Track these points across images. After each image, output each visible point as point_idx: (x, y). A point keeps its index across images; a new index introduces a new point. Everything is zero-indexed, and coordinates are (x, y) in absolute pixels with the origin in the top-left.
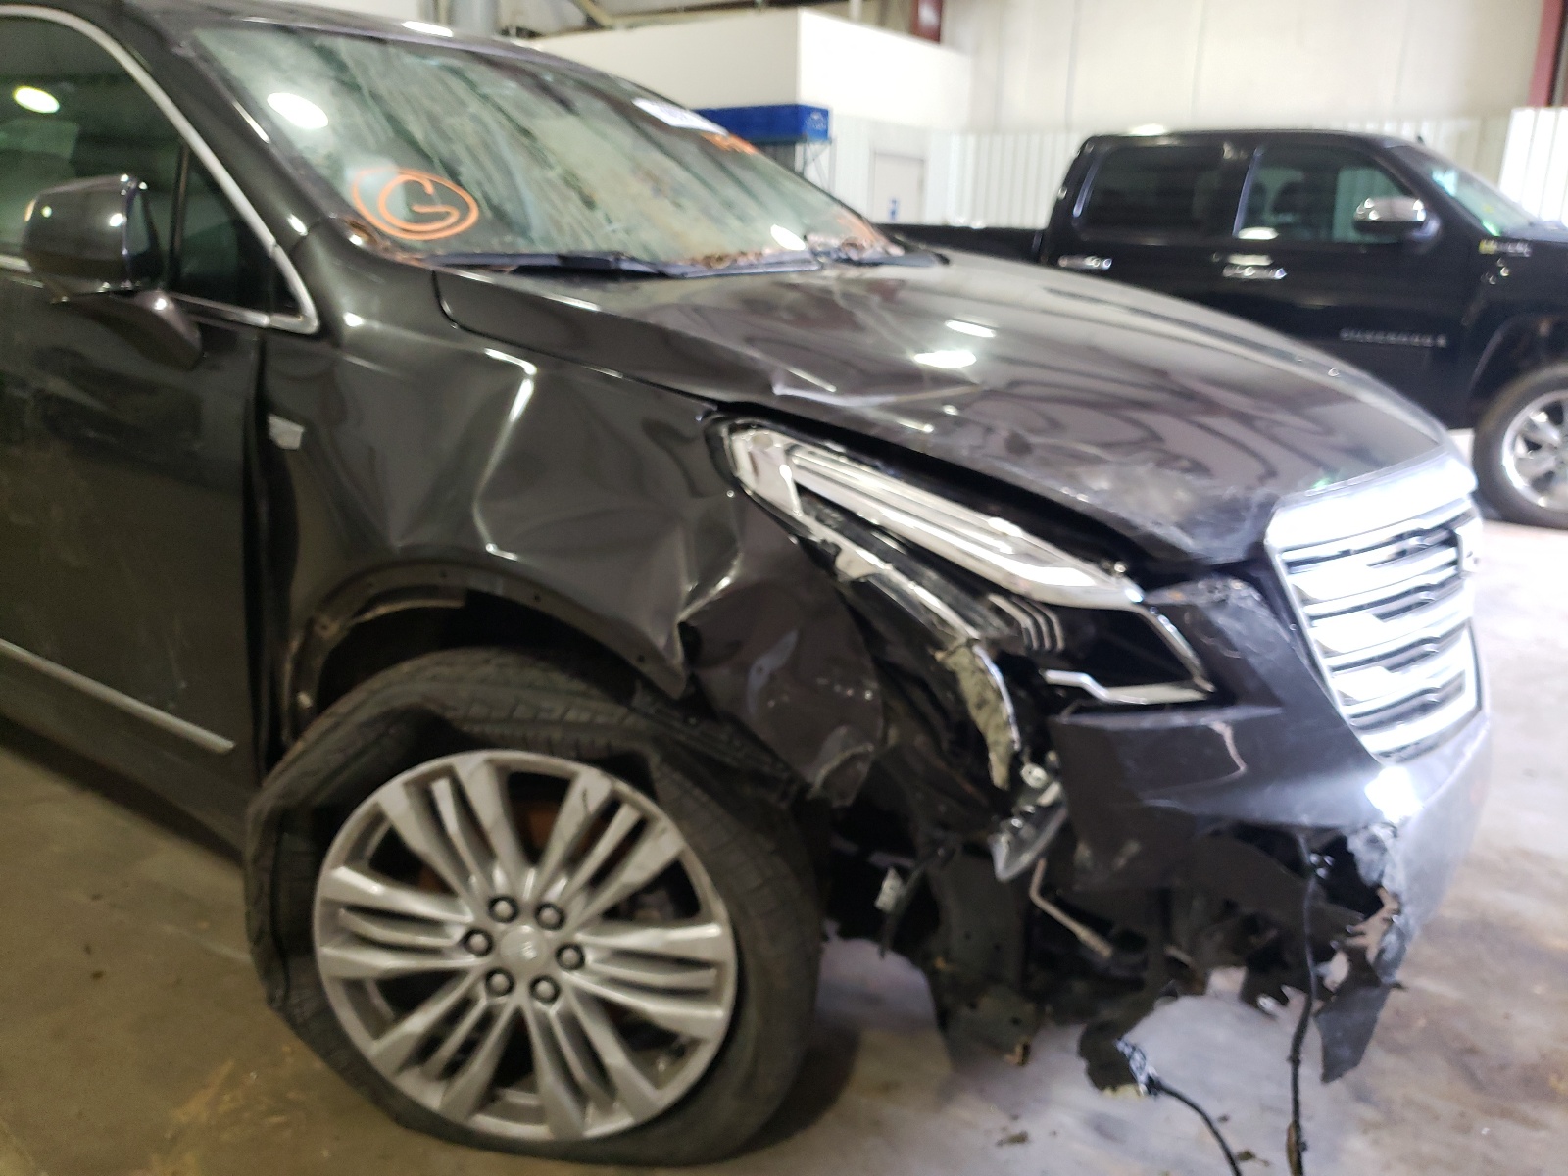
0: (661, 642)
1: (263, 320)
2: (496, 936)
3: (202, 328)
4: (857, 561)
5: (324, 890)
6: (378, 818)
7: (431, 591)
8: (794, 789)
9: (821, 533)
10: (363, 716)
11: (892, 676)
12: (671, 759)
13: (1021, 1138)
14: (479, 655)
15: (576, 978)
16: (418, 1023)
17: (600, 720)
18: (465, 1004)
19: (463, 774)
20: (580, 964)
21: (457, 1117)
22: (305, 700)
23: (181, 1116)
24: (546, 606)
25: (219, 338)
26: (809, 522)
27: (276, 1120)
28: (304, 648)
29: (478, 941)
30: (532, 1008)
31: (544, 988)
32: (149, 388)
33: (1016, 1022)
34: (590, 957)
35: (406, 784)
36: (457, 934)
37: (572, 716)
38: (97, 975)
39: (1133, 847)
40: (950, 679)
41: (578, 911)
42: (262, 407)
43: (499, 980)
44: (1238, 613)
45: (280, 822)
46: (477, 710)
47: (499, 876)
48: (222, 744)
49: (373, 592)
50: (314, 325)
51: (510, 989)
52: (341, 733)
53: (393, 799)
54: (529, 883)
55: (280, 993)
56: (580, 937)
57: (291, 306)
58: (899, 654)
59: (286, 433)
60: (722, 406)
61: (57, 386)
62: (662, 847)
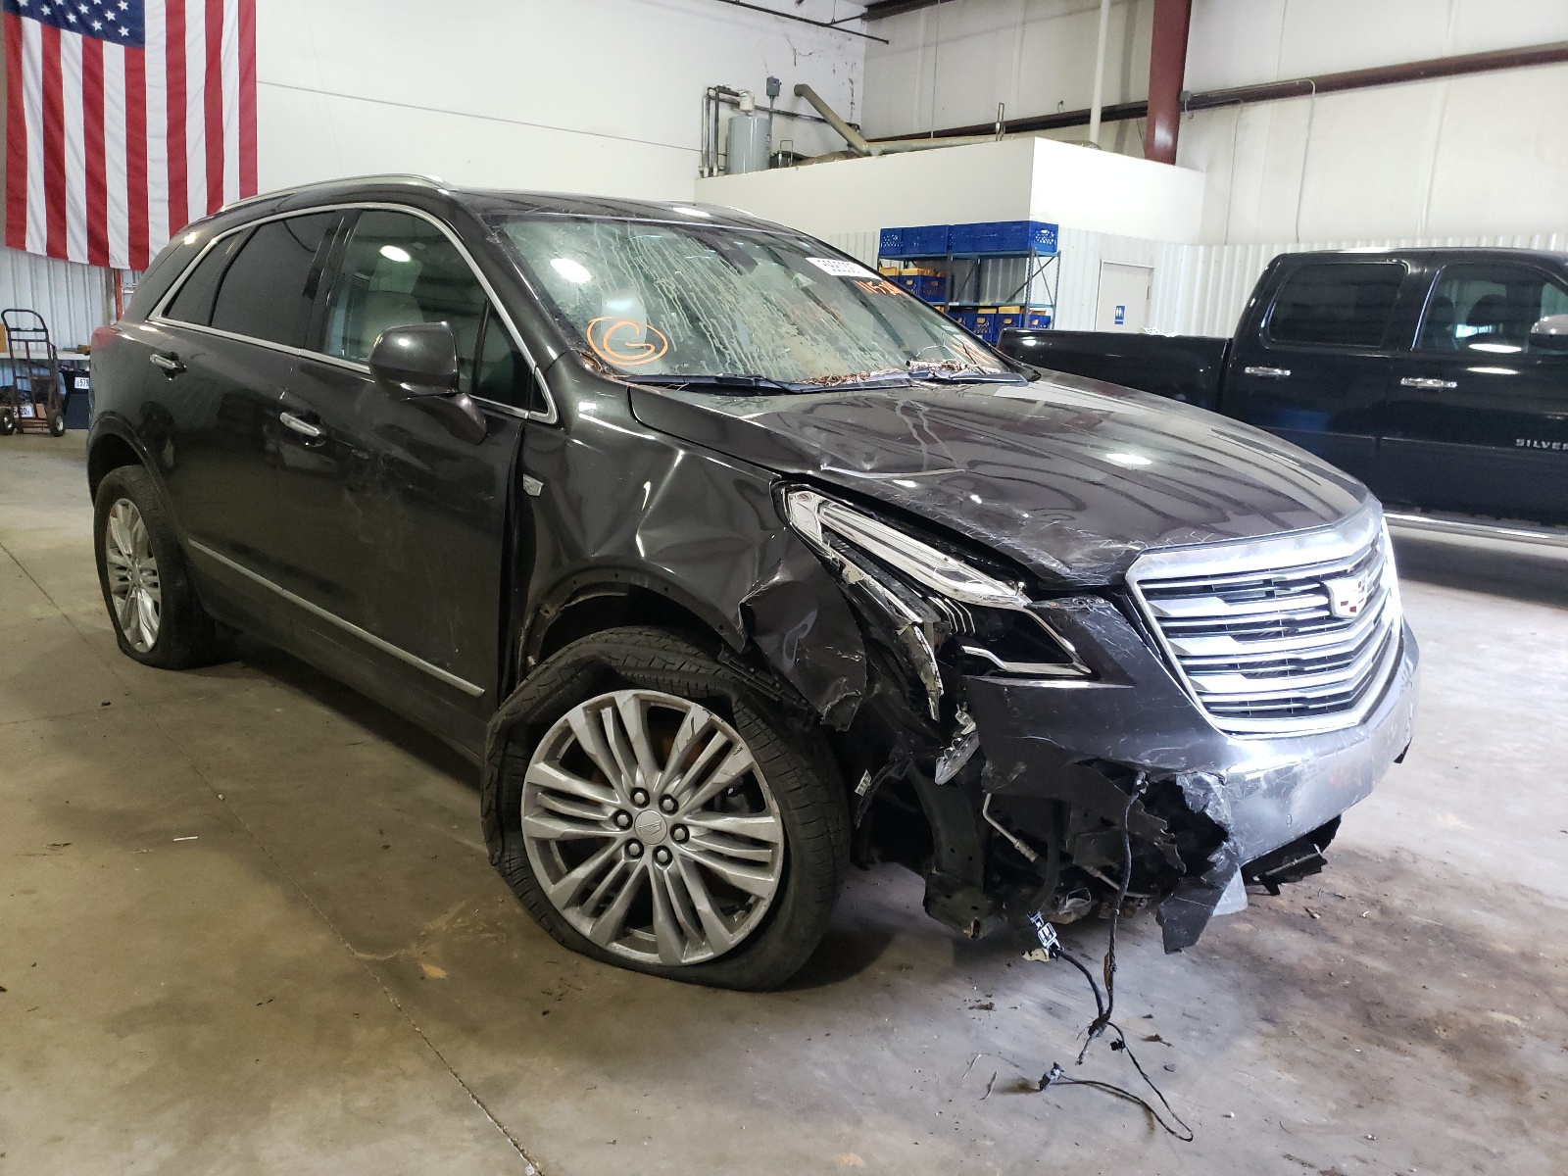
0: (730, 615)
1: (526, 414)
2: (634, 816)
3: (488, 417)
4: (853, 573)
5: (530, 777)
6: (568, 731)
7: (611, 586)
8: (812, 718)
9: (832, 554)
10: (562, 663)
11: (875, 648)
12: (743, 699)
13: (989, 1007)
14: (635, 630)
15: (684, 849)
16: (581, 872)
17: (702, 671)
18: (611, 863)
19: (620, 705)
20: (685, 840)
21: (601, 943)
22: (531, 660)
23: (431, 926)
24: (671, 595)
25: (495, 424)
26: (827, 547)
27: (487, 935)
28: (533, 624)
29: (623, 818)
30: (653, 868)
31: (662, 854)
32: (454, 457)
33: (974, 908)
34: (692, 832)
35: (585, 708)
36: (611, 811)
37: (685, 668)
38: (386, 847)
39: (1022, 767)
40: (905, 650)
41: (685, 801)
42: (520, 470)
43: (634, 847)
44: (1098, 619)
45: (507, 734)
46: (630, 662)
47: (639, 777)
48: (478, 690)
49: (576, 587)
50: (554, 420)
51: (640, 855)
52: (549, 672)
53: (577, 718)
54: (657, 780)
55: (498, 853)
56: (686, 819)
57: (543, 406)
58: (877, 632)
59: (533, 486)
60: (786, 475)
61: (398, 452)
62: (740, 761)
